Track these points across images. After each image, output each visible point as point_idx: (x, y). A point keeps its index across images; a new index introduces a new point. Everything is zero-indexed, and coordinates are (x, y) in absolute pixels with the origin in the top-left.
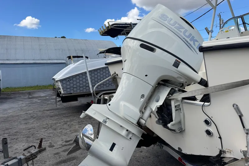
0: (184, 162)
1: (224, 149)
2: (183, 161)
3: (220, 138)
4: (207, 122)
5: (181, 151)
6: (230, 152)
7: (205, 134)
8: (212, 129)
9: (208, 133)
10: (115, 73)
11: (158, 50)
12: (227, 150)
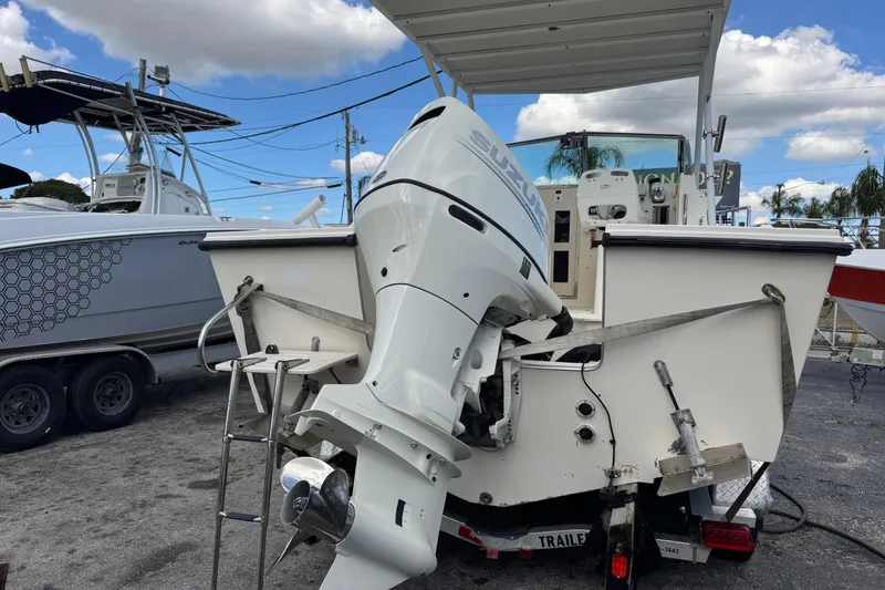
0: (478, 537)
1: (617, 467)
2: (473, 534)
3: (613, 442)
4: (585, 410)
5: (491, 500)
6: (631, 471)
7: (575, 439)
8: (596, 424)
9: (586, 435)
10: (249, 281)
11: (489, 227)
12: (623, 469)
